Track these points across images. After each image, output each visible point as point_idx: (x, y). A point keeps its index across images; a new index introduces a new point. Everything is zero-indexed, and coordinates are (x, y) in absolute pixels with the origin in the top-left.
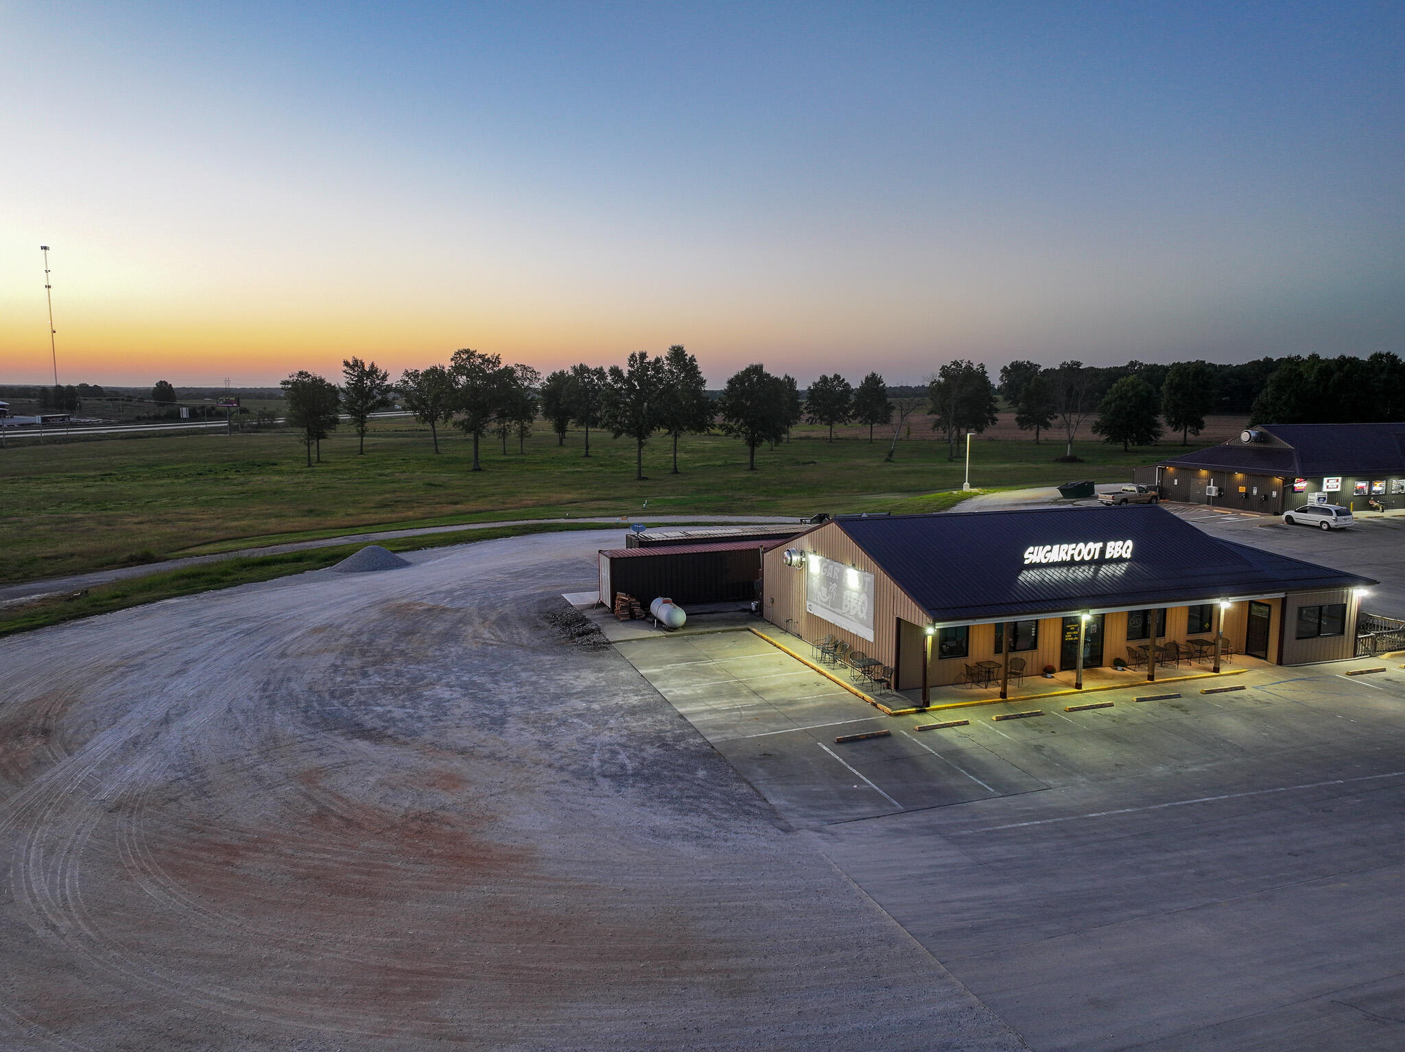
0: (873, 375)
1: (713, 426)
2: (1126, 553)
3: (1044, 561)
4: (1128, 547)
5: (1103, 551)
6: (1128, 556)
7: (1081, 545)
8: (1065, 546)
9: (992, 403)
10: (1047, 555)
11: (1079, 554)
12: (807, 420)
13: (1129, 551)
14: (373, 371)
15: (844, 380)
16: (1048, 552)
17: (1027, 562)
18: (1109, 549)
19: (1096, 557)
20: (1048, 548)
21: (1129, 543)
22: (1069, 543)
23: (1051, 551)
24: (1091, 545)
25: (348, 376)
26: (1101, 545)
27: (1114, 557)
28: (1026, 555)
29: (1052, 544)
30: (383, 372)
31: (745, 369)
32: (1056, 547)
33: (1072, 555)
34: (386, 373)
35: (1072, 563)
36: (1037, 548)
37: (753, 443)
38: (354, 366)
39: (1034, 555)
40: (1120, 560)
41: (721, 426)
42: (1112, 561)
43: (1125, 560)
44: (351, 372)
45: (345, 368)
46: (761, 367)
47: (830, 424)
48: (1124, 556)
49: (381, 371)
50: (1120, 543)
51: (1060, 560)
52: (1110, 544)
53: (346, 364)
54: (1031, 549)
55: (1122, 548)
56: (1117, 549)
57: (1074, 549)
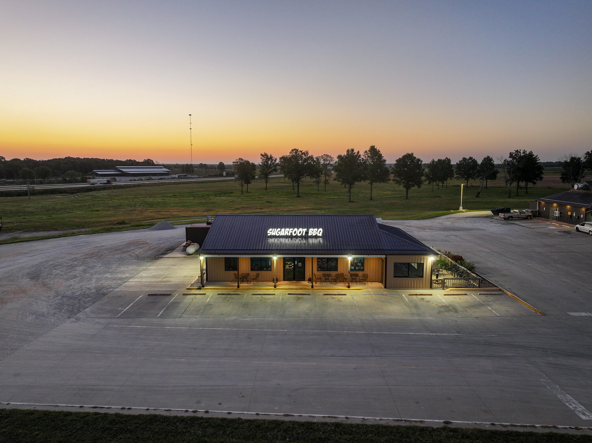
0: (488, 157)
1: (389, 180)
3: (277, 235)
4: (320, 231)
5: (307, 233)
8: (288, 229)
9: (541, 170)
10: (279, 232)
11: (295, 233)
12: (456, 178)
13: (321, 233)
14: (271, 157)
15: (474, 159)
16: (279, 231)
17: (269, 235)
18: (310, 232)
19: (304, 234)
20: (279, 229)
21: (321, 229)
22: (290, 228)
23: (280, 231)
24: (301, 229)
25: (262, 160)
26: (306, 229)
27: (313, 235)
28: (268, 232)
29: (281, 228)
30: (275, 158)
31: (404, 155)
32: (283, 230)
33: (291, 233)
34: (276, 158)
36: (273, 229)
37: (408, 187)
38: (265, 156)
39: (271, 232)
40: (316, 237)
41: (393, 180)
42: (312, 237)
43: (319, 237)
44: (263, 158)
45: (261, 157)
46: (413, 154)
47: (467, 179)
48: (318, 235)
49: (274, 158)
50: (316, 229)
51: (285, 235)
52: (311, 230)
53: (262, 155)
54: (271, 230)
55: (317, 232)
56: (314, 232)
57: (292, 231)
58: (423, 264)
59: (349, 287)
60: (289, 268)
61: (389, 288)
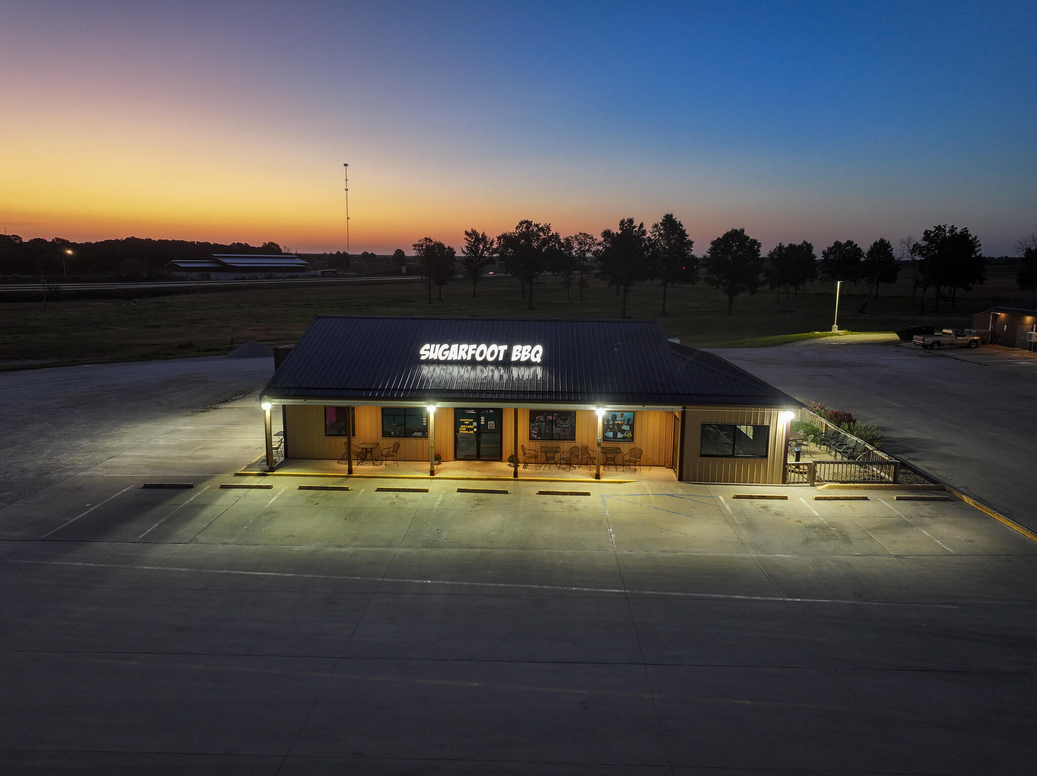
2: (535, 356)
3: (442, 358)
4: (537, 352)
5: (508, 354)
6: (538, 360)
7: (483, 347)
8: (464, 346)
10: (446, 353)
11: (481, 354)
13: (539, 355)
16: (445, 350)
17: (423, 358)
18: (514, 353)
19: (501, 358)
20: (446, 346)
21: (539, 348)
22: (469, 343)
23: (449, 349)
24: (494, 347)
25: (467, 242)
26: (505, 347)
27: (521, 360)
28: (422, 352)
29: (450, 343)
31: (726, 232)
32: (455, 347)
33: (473, 356)
35: (473, 363)
36: (433, 346)
37: (731, 293)
39: (429, 351)
40: (529, 364)
43: (535, 364)
44: (470, 239)
45: (466, 236)
48: (533, 360)
49: (490, 238)
50: (529, 347)
51: (460, 358)
52: (517, 348)
53: (467, 233)
54: (427, 346)
55: (530, 352)
56: (524, 353)
57: (476, 350)
58: (768, 427)
59: (598, 476)
60: (467, 432)
61: (688, 480)
